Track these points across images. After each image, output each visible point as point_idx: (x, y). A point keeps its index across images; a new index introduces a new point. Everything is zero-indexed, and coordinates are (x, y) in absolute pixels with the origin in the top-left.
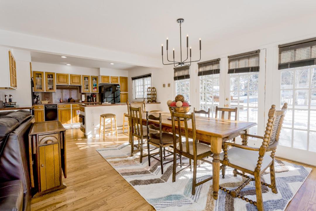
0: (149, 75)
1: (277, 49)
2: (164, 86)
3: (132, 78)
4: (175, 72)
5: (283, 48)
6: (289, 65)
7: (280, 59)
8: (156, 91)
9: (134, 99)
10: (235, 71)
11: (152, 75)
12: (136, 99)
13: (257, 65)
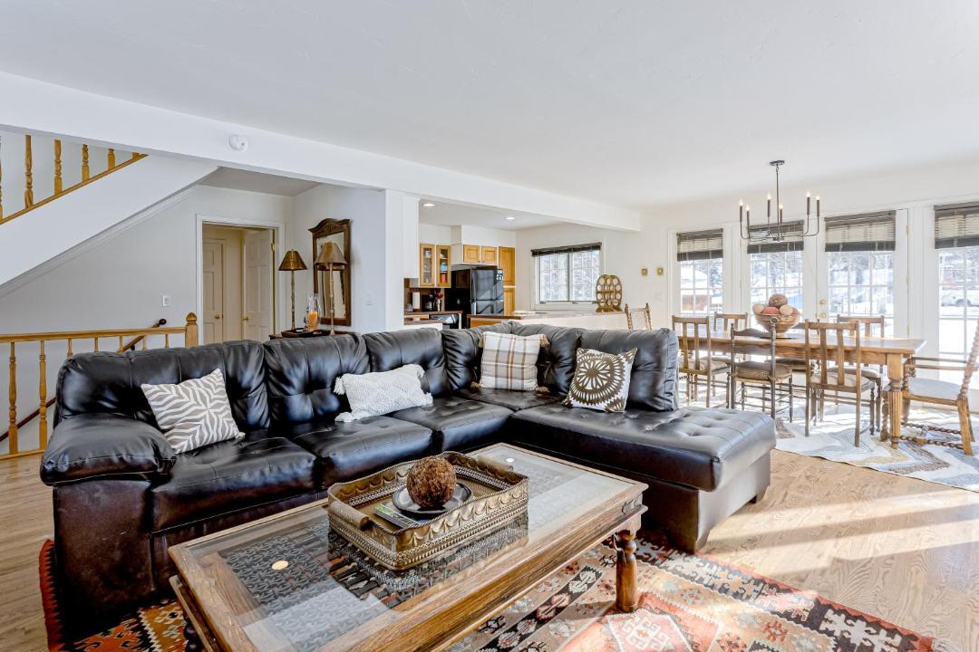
0: (597, 247)
1: (932, 213)
2: (645, 272)
3: (532, 251)
4: (679, 243)
5: (942, 212)
6: (955, 242)
7: (937, 230)
8: (619, 283)
9: (537, 302)
10: (841, 247)
11: (604, 247)
12: (542, 303)
13: (891, 239)
